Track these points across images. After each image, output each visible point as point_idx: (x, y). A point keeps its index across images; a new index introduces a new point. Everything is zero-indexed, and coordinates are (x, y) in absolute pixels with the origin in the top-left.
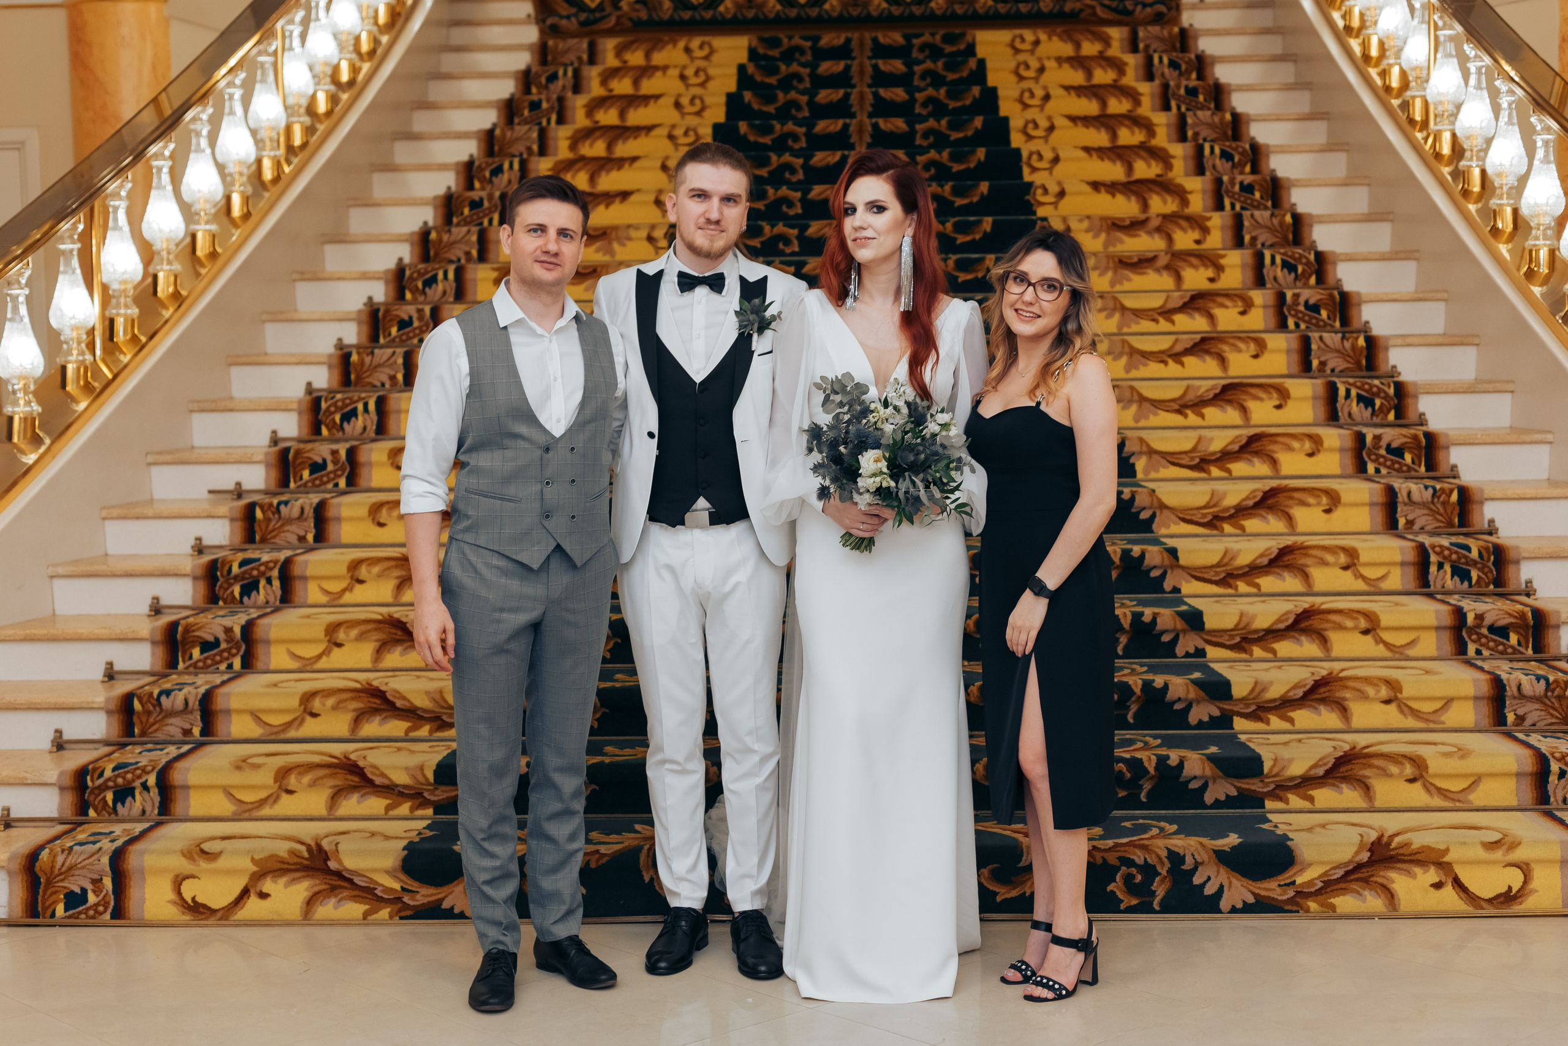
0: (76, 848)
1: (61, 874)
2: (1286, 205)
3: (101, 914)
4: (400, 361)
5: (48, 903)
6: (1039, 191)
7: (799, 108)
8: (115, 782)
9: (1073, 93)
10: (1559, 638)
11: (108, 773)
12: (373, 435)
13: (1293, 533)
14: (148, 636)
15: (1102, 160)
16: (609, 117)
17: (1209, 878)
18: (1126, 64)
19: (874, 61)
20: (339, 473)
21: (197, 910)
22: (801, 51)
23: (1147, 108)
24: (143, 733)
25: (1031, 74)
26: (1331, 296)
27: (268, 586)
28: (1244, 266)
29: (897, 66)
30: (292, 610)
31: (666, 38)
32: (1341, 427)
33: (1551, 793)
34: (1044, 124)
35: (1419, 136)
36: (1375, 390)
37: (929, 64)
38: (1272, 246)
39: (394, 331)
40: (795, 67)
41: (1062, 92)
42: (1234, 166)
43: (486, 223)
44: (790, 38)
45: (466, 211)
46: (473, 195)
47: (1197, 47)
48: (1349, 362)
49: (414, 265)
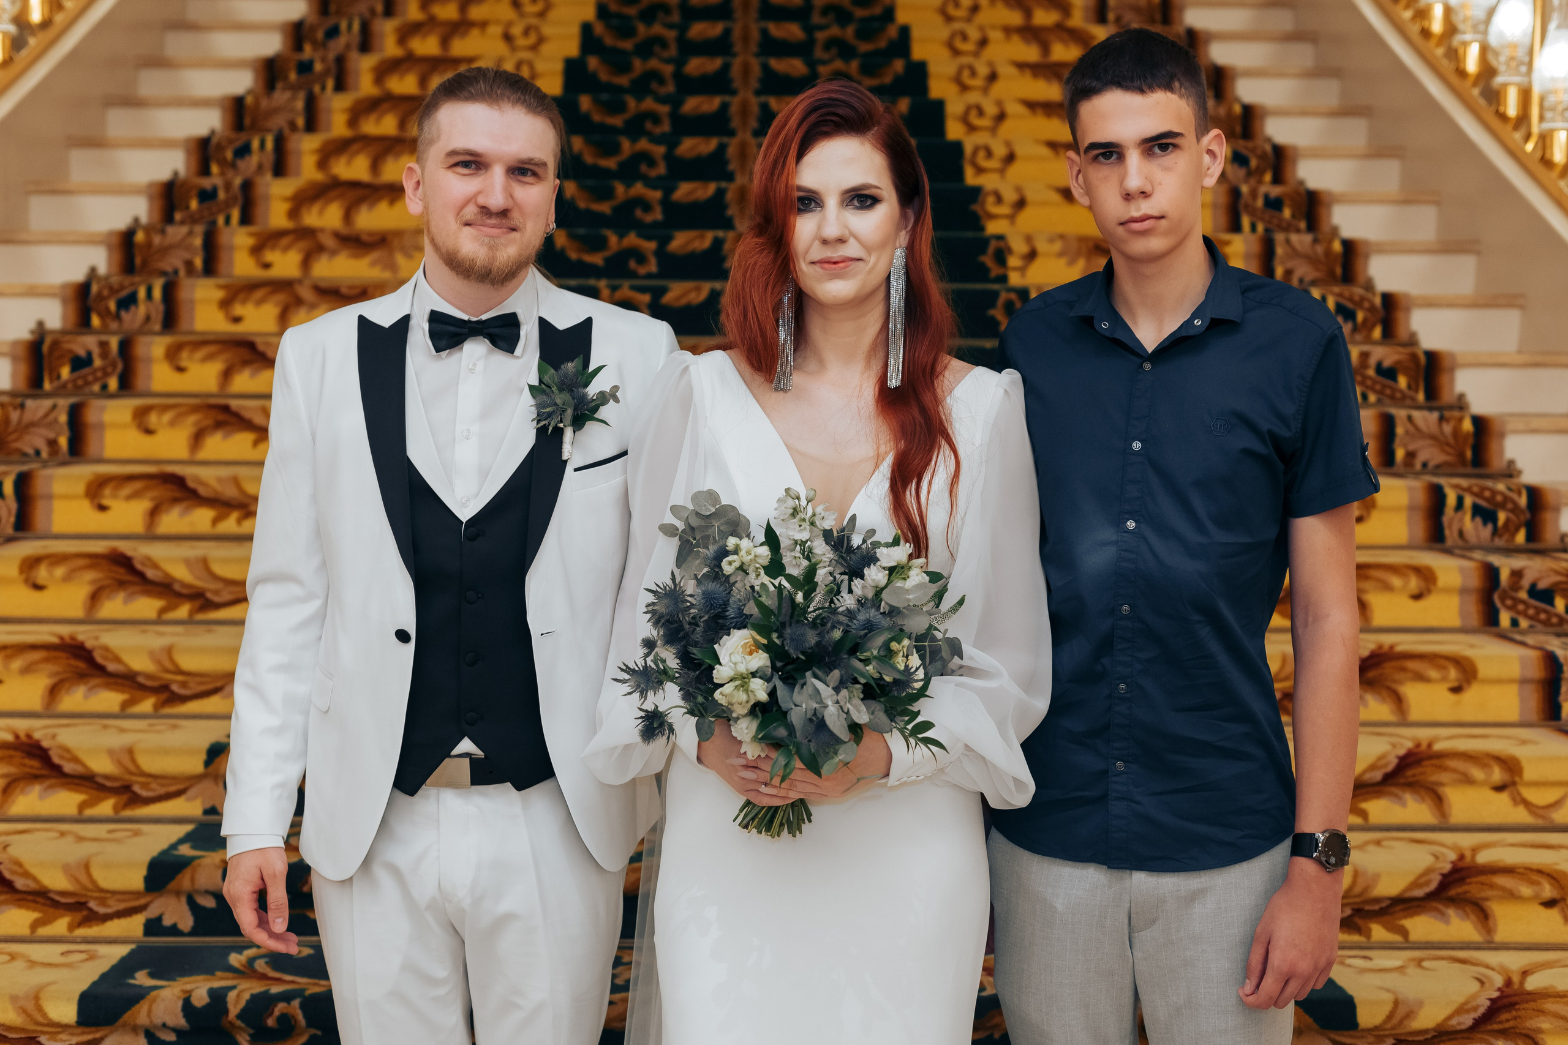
2: (1325, 228)
4: (63, 418)
6: (991, 200)
7: (661, 81)
9: (1028, 73)
12: (9, 530)
13: (1404, 722)
16: (405, 84)
19: (762, 25)
22: (668, 10)
25: (969, 47)
26: (1414, 357)
29: (793, 31)
32: (1448, 552)
34: (991, 110)
35: (1518, 136)
36: (1499, 498)
37: (835, 31)
38: (1314, 283)
39: (65, 372)
40: (657, 29)
41: (1013, 71)
42: (1250, 173)
43: (221, 221)
45: (194, 204)
46: (206, 183)
47: (1181, 21)
48: (1447, 453)
49: (107, 278)
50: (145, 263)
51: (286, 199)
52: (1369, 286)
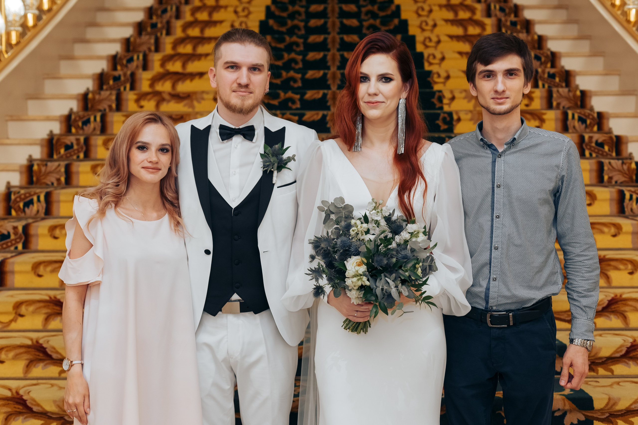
2: (573, 86)
4: (63, 170)
6: (435, 76)
7: (299, 29)
9: (449, 24)
12: (43, 215)
13: (610, 287)
16: (195, 32)
19: (339, 5)
20: (18, 240)
25: (425, 13)
26: (611, 138)
28: (556, 120)
29: (353, 8)
32: (627, 217)
34: (434, 39)
37: (369, 7)
38: (569, 108)
39: (62, 151)
41: (443, 23)
45: (111, 82)
46: (116, 73)
48: (625, 177)
49: (77, 112)
50: (92, 106)
51: (149, 80)
52: (592, 109)
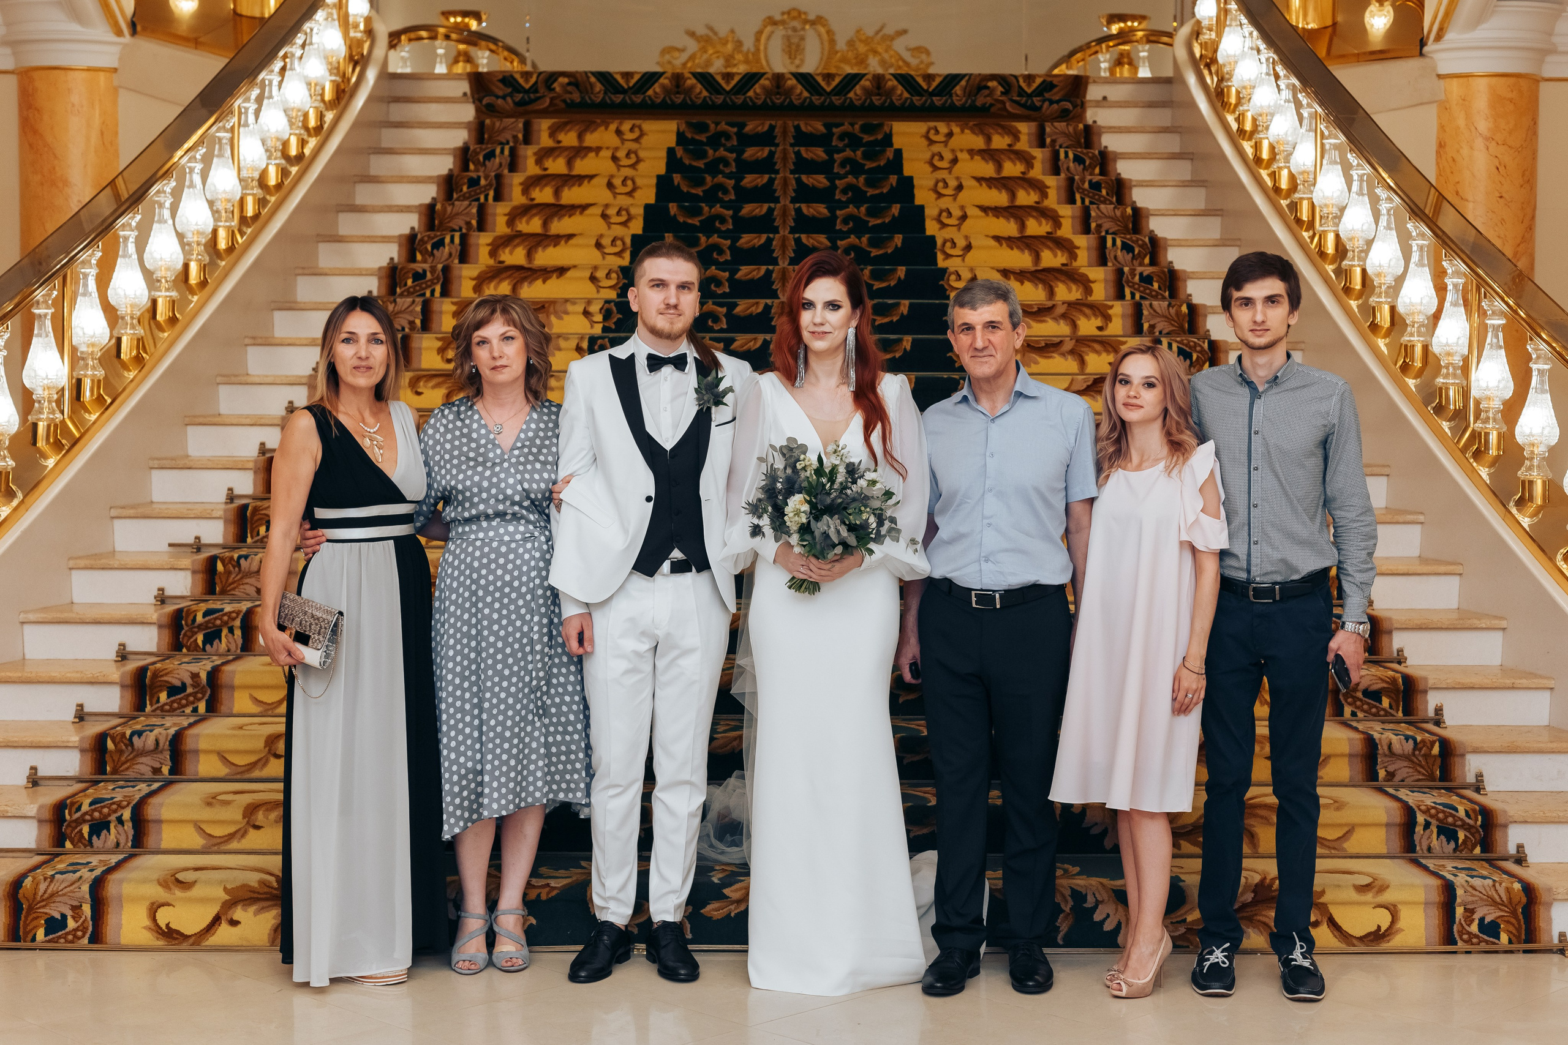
0: (58, 876)
1: (43, 901)
2: (1182, 296)
3: (79, 938)
5: (29, 928)
6: (953, 277)
7: (726, 191)
8: (91, 815)
9: (984, 184)
10: (1427, 702)
11: (85, 808)
14: (118, 681)
15: (1012, 249)
16: (544, 195)
17: (1108, 916)
18: (1034, 158)
19: (797, 149)
21: (171, 936)
22: (728, 137)
23: (1052, 201)
24: (115, 771)
25: (944, 164)
27: (230, 635)
29: (818, 153)
30: (252, 658)
31: (599, 121)
33: (1417, 842)
34: (957, 213)
35: (1306, 235)
37: (848, 153)
38: (1168, 334)
40: (722, 152)
41: (974, 183)
42: (1134, 258)
43: (428, 294)
44: (717, 124)
45: (410, 282)
46: (416, 267)
47: (1100, 144)
51: (472, 279)
52: (1204, 335)
